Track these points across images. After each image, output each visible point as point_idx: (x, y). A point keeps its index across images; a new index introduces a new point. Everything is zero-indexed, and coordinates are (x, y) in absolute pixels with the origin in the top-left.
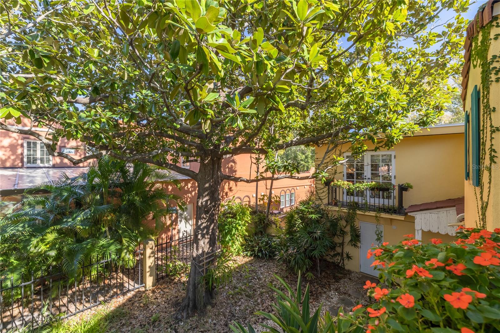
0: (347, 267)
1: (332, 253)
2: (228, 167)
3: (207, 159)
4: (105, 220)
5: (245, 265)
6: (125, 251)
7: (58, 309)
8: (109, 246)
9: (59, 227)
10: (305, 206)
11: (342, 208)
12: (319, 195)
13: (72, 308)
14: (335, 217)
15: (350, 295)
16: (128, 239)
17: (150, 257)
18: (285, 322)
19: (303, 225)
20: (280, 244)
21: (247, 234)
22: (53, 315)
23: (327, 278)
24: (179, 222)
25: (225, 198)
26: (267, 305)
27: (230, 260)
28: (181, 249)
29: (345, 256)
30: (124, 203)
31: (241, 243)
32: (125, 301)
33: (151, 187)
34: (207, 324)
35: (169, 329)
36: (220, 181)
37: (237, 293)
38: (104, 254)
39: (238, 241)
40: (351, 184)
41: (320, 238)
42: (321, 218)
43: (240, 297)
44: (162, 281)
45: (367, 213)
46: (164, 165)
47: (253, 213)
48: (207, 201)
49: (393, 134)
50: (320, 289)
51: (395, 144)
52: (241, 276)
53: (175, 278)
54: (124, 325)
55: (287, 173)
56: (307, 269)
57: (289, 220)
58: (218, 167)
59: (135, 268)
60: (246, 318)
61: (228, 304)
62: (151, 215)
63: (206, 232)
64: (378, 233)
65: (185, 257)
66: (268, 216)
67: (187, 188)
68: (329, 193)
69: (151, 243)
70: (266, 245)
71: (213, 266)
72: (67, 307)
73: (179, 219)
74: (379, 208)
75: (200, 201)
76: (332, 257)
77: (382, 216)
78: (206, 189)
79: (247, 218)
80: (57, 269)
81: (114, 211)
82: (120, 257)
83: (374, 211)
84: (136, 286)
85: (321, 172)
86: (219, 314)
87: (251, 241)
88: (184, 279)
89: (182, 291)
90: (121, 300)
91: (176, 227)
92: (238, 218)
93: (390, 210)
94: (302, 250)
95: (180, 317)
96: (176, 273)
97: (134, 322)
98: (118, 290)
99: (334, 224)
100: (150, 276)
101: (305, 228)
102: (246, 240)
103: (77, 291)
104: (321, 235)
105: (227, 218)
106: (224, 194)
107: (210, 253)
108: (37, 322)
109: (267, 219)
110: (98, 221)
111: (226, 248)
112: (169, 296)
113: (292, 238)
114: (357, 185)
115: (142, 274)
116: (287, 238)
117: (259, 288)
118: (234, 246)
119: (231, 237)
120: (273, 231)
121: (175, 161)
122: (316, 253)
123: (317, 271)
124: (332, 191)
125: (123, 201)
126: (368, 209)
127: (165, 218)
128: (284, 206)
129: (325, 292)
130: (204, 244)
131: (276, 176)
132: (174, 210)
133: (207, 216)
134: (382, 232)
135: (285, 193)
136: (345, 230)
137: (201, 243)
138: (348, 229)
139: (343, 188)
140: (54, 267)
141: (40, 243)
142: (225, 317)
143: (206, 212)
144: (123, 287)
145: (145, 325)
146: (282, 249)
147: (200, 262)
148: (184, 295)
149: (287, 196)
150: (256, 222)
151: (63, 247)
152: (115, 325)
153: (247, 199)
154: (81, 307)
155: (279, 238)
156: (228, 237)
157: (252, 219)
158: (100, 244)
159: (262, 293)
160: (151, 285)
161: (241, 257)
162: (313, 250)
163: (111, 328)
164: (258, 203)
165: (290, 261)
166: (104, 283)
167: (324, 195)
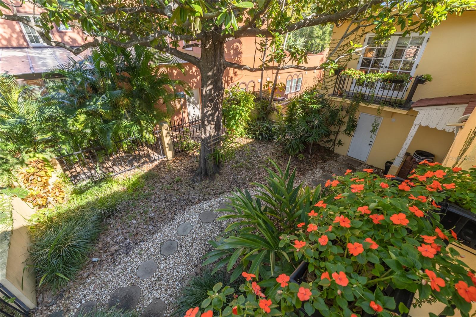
0: (336, 151)
1: (325, 140)
2: (233, 48)
3: (209, 43)
4: (122, 104)
5: (246, 145)
6: (145, 131)
7: (107, 168)
8: (132, 127)
9: (85, 110)
10: (309, 96)
11: (346, 100)
12: (326, 84)
13: (116, 168)
14: (337, 107)
15: (332, 172)
16: (145, 122)
17: (166, 136)
18: (273, 191)
19: (303, 115)
20: (280, 129)
21: (250, 119)
22: (105, 173)
23: (316, 159)
24: (188, 106)
25: (230, 83)
26: (262, 175)
27: (233, 142)
28: (191, 130)
29: (337, 142)
30: (134, 88)
31: (244, 126)
32: (153, 167)
33: (156, 72)
34: (216, 186)
35: (189, 187)
36: (223, 69)
37: (239, 166)
38: (128, 132)
39: (241, 125)
40: (364, 73)
41: (316, 127)
42: (323, 108)
43: (241, 169)
44: (179, 154)
45: (370, 106)
46: (165, 50)
47: (257, 100)
48: (210, 90)
49: (435, 14)
50: (308, 167)
51: (432, 27)
52: (243, 154)
53: (189, 153)
54: (156, 182)
55: (294, 61)
56: (300, 152)
57: (290, 109)
58: (220, 53)
59: (156, 144)
60: (245, 184)
61: (232, 173)
62: (162, 101)
63: (212, 119)
64: (374, 125)
65: (196, 136)
66: (271, 103)
67: (192, 72)
68: (336, 82)
69: (166, 126)
70: (266, 130)
71: (219, 146)
72: (113, 168)
73: (187, 103)
74: (385, 101)
75: (205, 90)
76: (325, 142)
77: (384, 109)
78: (209, 78)
79: (251, 105)
80: (96, 142)
81: (127, 96)
82: (142, 135)
83: (379, 104)
84: (160, 157)
85: (331, 63)
86: (225, 180)
87: (254, 126)
88: (197, 154)
89: (196, 163)
90: (150, 166)
91: (186, 111)
92: (242, 105)
93: (396, 103)
94: (298, 136)
95: (195, 180)
96: (190, 149)
97: (163, 181)
98: (147, 159)
99: (334, 114)
100: (169, 150)
101: (304, 118)
102: (248, 124)
103: (116, 158)
104: (318, 124)
105: (232, 104)
106: (229, 79)
107: (216, 136)
108: (95, 176)
109: (269, 106)
110: (116, 105)
111: (230, 130)
112: (186, 165)
113: (291, 126)
114: (370, 75)
115: (162, 148)
116: (286, 125)
117: (257, 163)
118: (238, 129)
119: (236, 122)
120: (274, 117)
121: (175, 44)
122: (310, 140)
123: (309, 153)
124: (340, 80)
125: (133, 86)
126: (373, 101)
127: (175, 102)
128: (289, 92)
129: (311, 170)
130: (210, 129)
131: (281, 66)
132: (182, 95)
133: (212, 105)
134: (378, 125)
135: (292, 78)
136: (344, 120)
137: (208, 128)
138: (346, 119)
139: (353, 78)
140: (93, 141)
141: (75, 122)
142: (229, 182)
143: (211, 101)
144: (150, 157)
145: (171, 183)
146: (280, 134)
147: (208, 143)
148: (197, 165)
149: (293, 81)
150: (259, 109)
151: (95, 126)
152: (150, 181)
153: (252, 84)
154: (123, 169)
155: (279, 124)
156: (233, 122)
157: (256, 105)
158: (124, 125)
159: (259, 168)
160: (171, 157)
161: (244, 139)
162: (308, 137)
163: (147, 184)
164: (263, 89)
165: (286, 145)
166: (135, 153)
167: (331, 85)
